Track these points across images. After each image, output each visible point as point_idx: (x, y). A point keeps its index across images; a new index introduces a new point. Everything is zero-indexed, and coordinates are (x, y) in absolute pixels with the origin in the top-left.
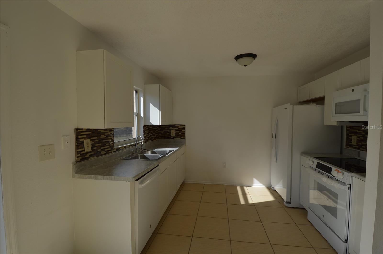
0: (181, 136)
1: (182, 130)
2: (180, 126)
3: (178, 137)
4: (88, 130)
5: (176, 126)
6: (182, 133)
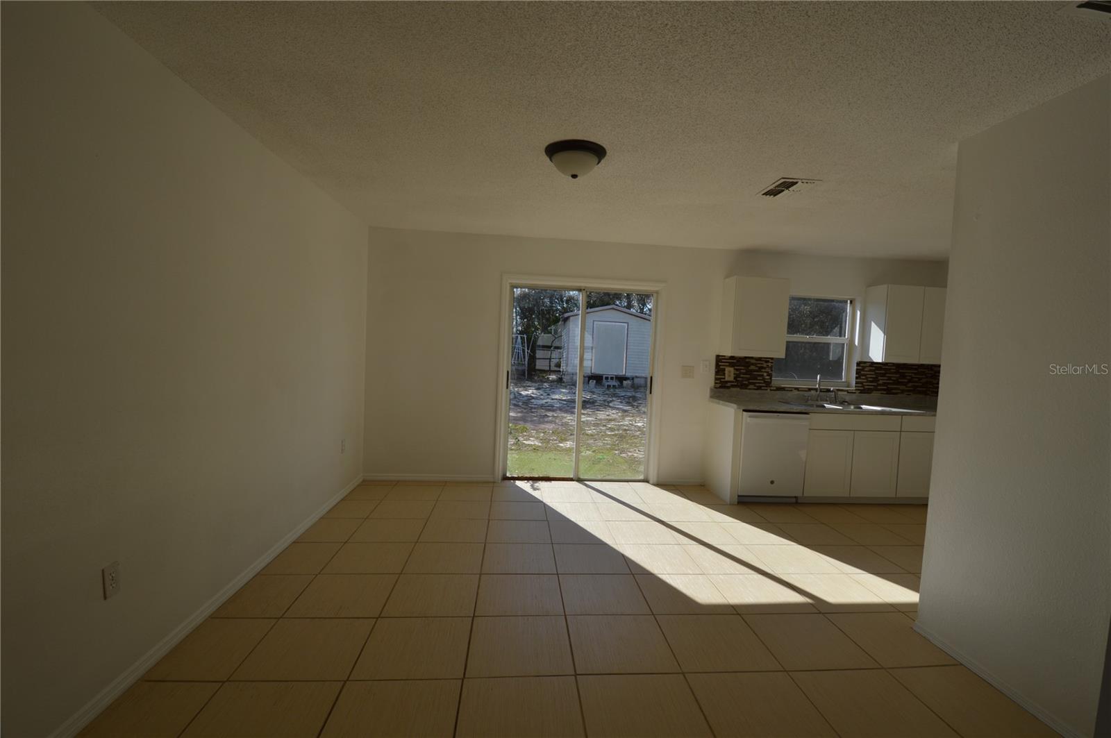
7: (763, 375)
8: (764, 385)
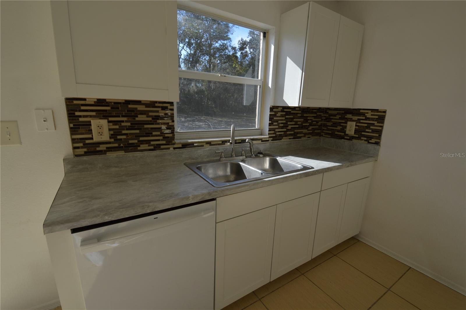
0: (371, 138)
1: (375, 123)
2: (373, 113)
3: (362, 138)
4: (101, 102)
5: (361, 111)
6: (374, 131)
7: (160, 128)
8: (164, 142)
